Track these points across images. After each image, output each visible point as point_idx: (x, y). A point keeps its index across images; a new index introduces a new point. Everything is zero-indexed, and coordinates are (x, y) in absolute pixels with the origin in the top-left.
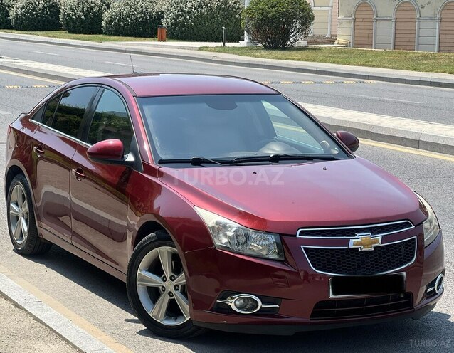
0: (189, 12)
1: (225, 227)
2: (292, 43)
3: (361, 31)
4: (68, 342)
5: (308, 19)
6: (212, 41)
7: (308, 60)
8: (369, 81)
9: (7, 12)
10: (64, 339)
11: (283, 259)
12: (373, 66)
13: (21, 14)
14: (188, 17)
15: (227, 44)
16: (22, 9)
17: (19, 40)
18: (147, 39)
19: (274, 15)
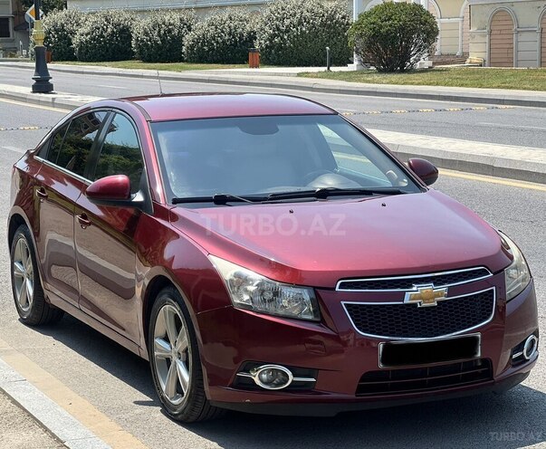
0: (287, 31)
1: (246, 281)
2: (412, 64)
3: (497, 46)
4: (46, 430)
5: (431, 33)
6: (316, 66)
7: (430, 84)
8: (504, 106)
9: (70, 39)
10: (42, 426)
11: (318, 319)
12: (511, 88)
13: (86, 41)
14: (286, 37)
15: (332, 69)
16: (87, 35)
17: (83, 73)
18: (237, 66)
19: (389, 30)
